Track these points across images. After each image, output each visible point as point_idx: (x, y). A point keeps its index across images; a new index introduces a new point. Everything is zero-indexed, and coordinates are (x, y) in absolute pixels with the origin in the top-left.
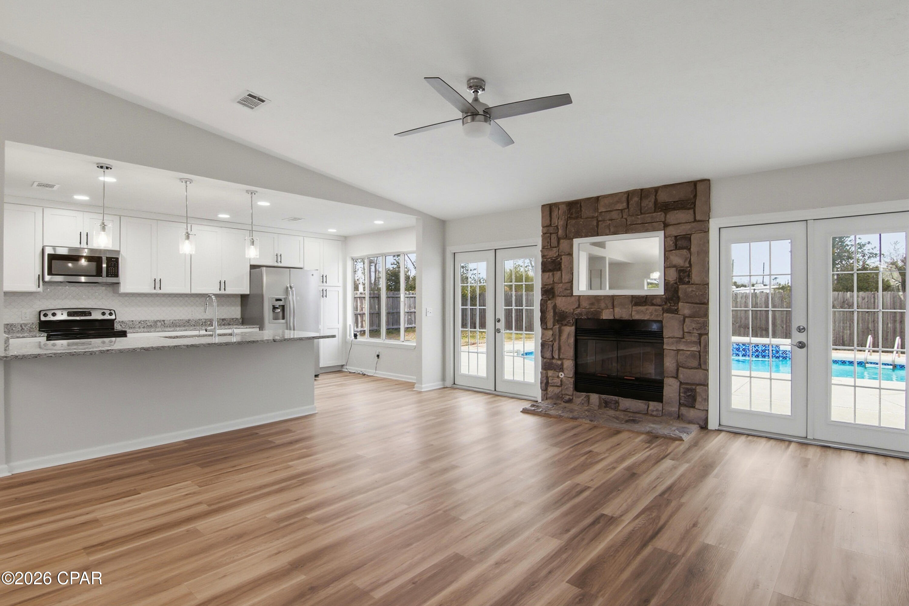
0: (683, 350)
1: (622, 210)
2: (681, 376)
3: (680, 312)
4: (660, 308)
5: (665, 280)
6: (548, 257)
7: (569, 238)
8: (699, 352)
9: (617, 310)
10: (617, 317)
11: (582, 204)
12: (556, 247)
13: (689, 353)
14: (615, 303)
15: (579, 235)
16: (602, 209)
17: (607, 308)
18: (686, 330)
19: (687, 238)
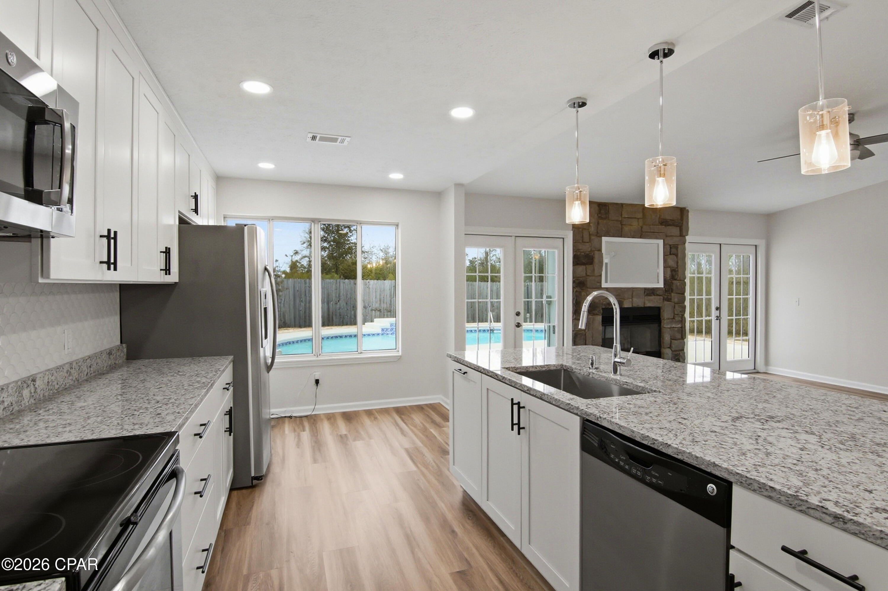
0: (674, 327)
1: (638, 219)
2: (673, 346)
3: (673, 301)
4: (662, 297)
5: (664, 276)
6: (582, 251)
7: (599, 236)
8: (682, 327)
9: (635, 300)
10: (635, 305)
11: (610, 208)
12: (588, 242)
13: (676, 329)
14: (634, 294)
15: (608, 234)
16: (625, 215)
17: (629, 298)
18: (676, 313)
19: (676, 247)
